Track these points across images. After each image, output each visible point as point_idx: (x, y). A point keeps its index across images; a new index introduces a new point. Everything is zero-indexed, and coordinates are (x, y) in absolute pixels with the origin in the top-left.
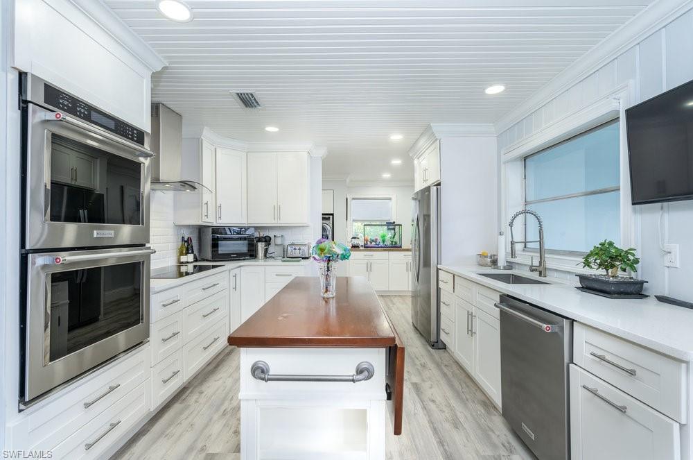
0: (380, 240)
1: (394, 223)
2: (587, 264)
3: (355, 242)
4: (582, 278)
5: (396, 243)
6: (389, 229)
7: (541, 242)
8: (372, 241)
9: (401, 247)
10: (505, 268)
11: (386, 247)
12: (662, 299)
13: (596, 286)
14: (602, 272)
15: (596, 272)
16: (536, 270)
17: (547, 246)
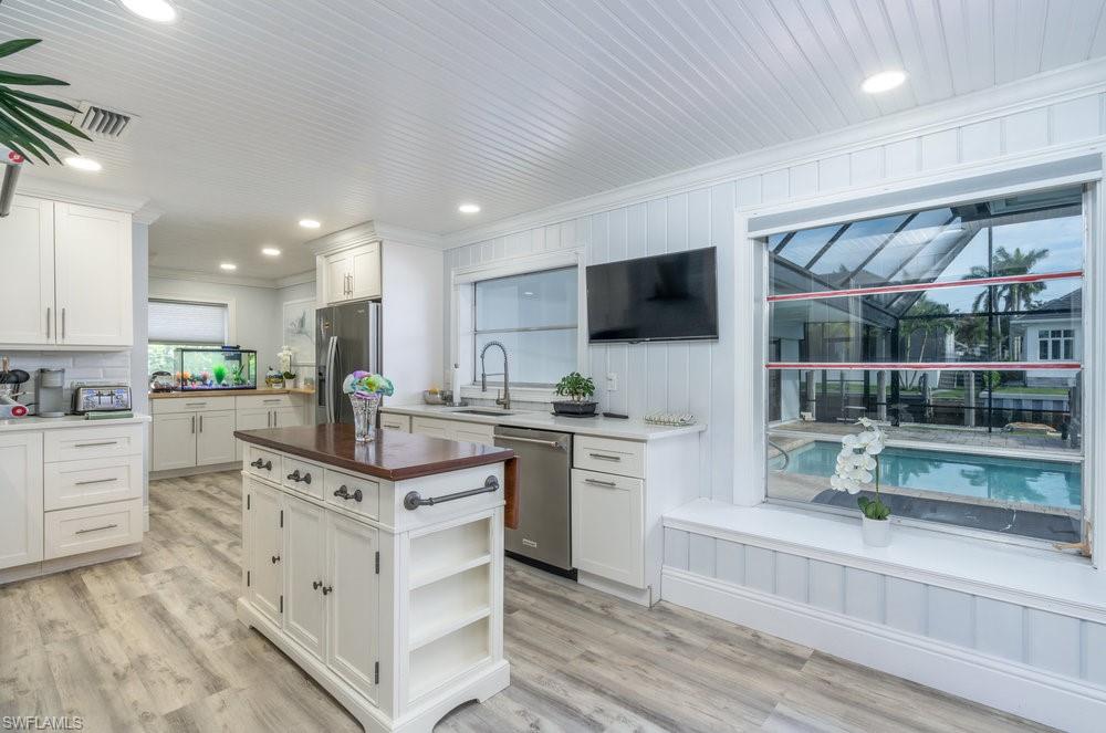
0: (211, 376)
1: (238, 347)
2: (560, 392)
3: (162, 381)
4: (556, 404)
5: (243, 382)
6: (228, 358)
7: (506, 375)
8: (193, 380)
9: (255, 388)
10: (460, 405)
11: (225, 389)
12: (607, 415)
13: (569, 410)
14: (569, 398)
15: (567, 398)
16: (502, 403)
17: (510, 380)
